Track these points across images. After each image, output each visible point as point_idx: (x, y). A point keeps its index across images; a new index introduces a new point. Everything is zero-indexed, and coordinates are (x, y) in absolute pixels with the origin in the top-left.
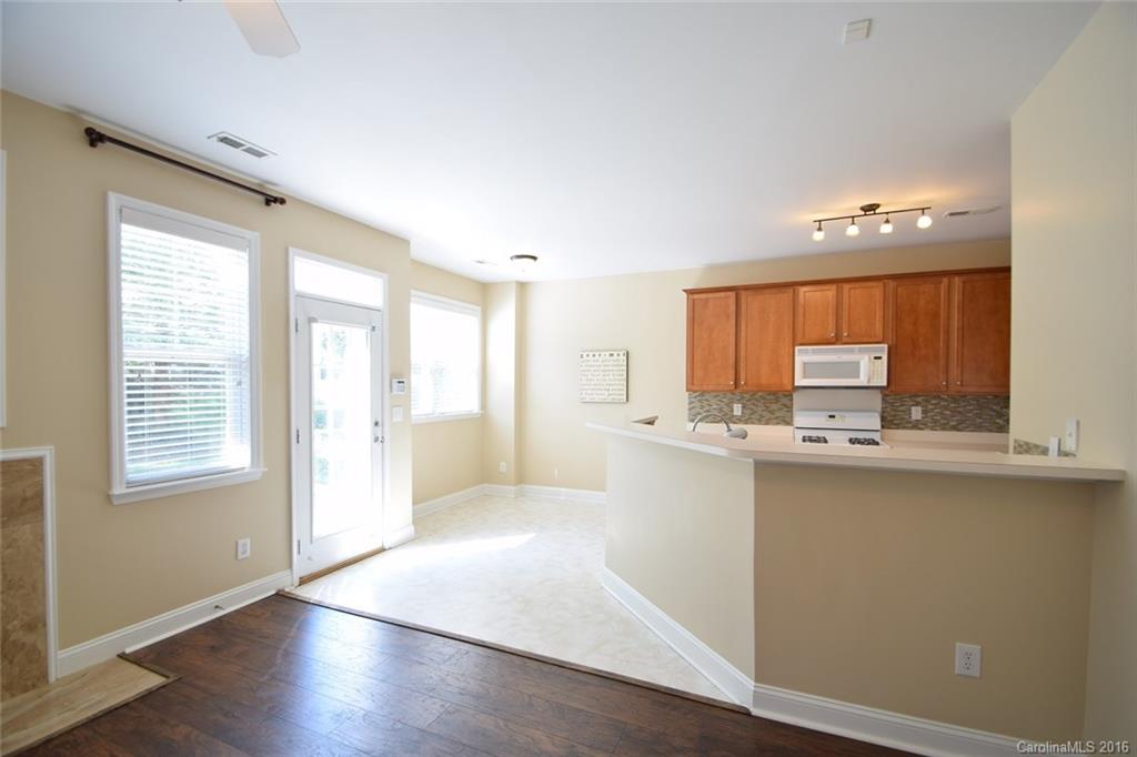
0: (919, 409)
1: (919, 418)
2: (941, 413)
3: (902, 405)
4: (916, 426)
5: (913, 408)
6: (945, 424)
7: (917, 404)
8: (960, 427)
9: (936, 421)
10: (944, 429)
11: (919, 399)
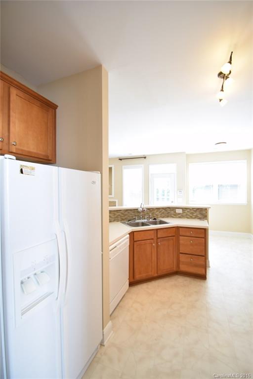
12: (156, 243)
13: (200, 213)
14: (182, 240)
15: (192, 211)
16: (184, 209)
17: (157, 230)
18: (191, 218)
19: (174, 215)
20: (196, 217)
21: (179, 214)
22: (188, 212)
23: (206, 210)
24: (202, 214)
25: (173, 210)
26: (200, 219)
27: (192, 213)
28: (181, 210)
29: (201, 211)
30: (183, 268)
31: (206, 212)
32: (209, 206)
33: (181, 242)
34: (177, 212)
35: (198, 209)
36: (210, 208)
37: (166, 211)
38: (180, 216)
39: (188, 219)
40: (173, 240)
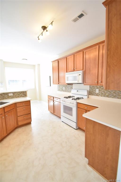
0: (98, 89)
1: (98, 92)
2: (104, 91)
3: (94, 88)
4: (97, 95)
5: (96, 89)
6: (105, 95)
7: (98, 88)
8: (109, 96)
9: (102, 94)
10: (104, 96)
11: (98, 87)
12: (4, 116)
13: (23, 94)
14: (19, 110)
15: (19, 94)
16: (14, 93)
17: (4, 108)
18: (18, 97)
19: (7, 97)
20: (21, 96)
21: (11, 96)
22: (16, 94)
23: (26, 92)
24: (24, 94)
25: (6, 95)
26: (23, 97)
27: (19, 95)
28: (12, 94)
29: (23, 93)
30: (20, 124)
31: (26, 93)
32: (27, 90)
33: (18, 110)
34: (9, 95)
35: (22, 92)
36: (28, 91)
37: (2, 96)
38: (12, 97)
39: (17, 98)
40: (14, 111)
